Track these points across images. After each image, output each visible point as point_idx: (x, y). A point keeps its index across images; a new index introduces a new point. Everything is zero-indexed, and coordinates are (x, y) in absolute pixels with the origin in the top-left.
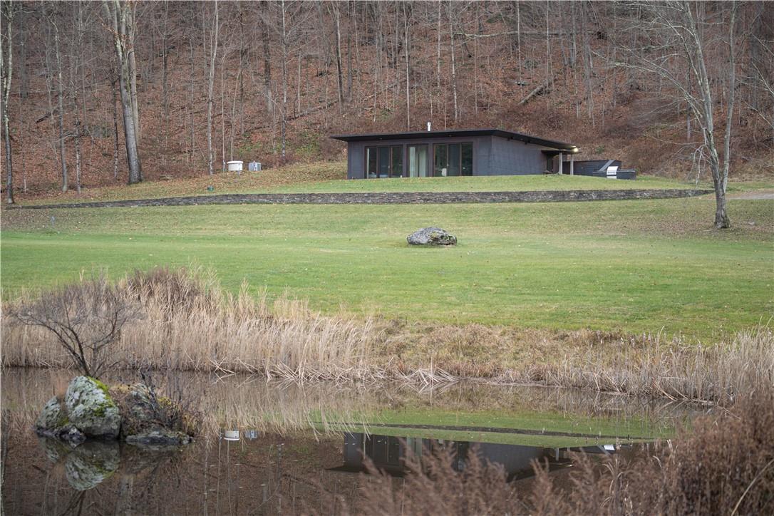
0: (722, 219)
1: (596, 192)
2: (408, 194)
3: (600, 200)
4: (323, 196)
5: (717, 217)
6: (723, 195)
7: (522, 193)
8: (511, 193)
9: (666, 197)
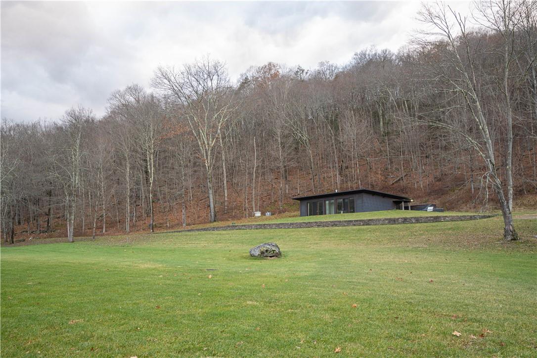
0: (511, 233)
1: (415, 218)
2: (309, 222)
3: (417, 223)
4: (269, 225)
5: (506, 231)
6: (510, 213)
7: (370, 220)
8: (363, 220)
9: (461, 220)
